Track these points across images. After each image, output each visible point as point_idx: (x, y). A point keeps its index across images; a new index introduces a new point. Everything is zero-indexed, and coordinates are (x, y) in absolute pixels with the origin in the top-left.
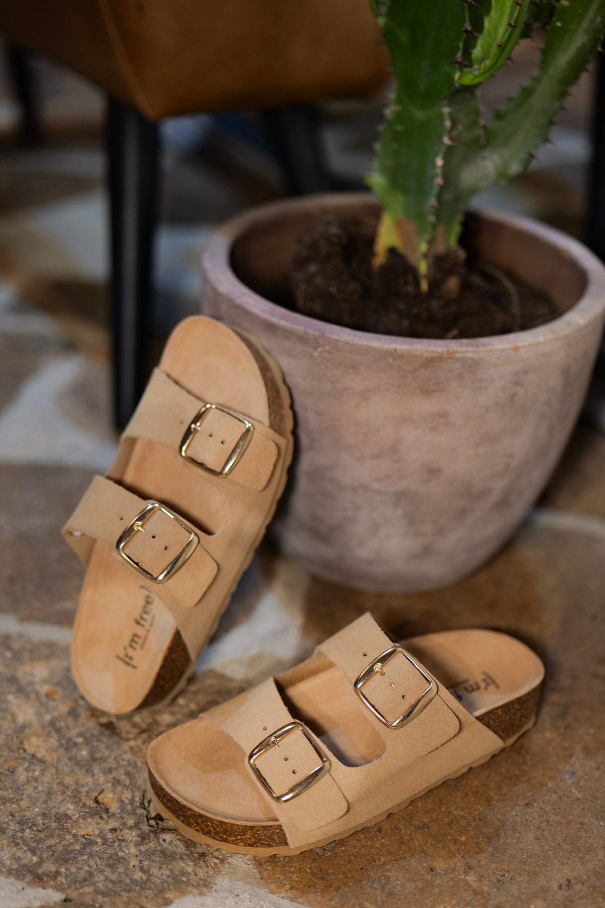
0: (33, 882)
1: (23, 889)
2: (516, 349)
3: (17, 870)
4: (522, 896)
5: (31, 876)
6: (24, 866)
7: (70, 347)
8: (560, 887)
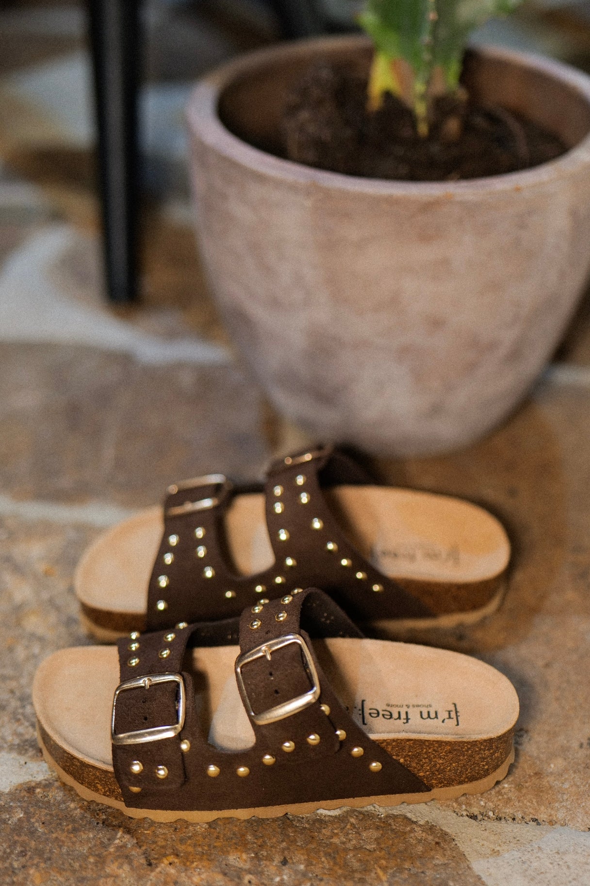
0: (35, 756)
1: (26, 763)
2: (518, 190)
3: (19, 745)
4: (541, 756)
5: (33, 751)
6: (26, 741)
7: (57, 217)
8: (581, 746)
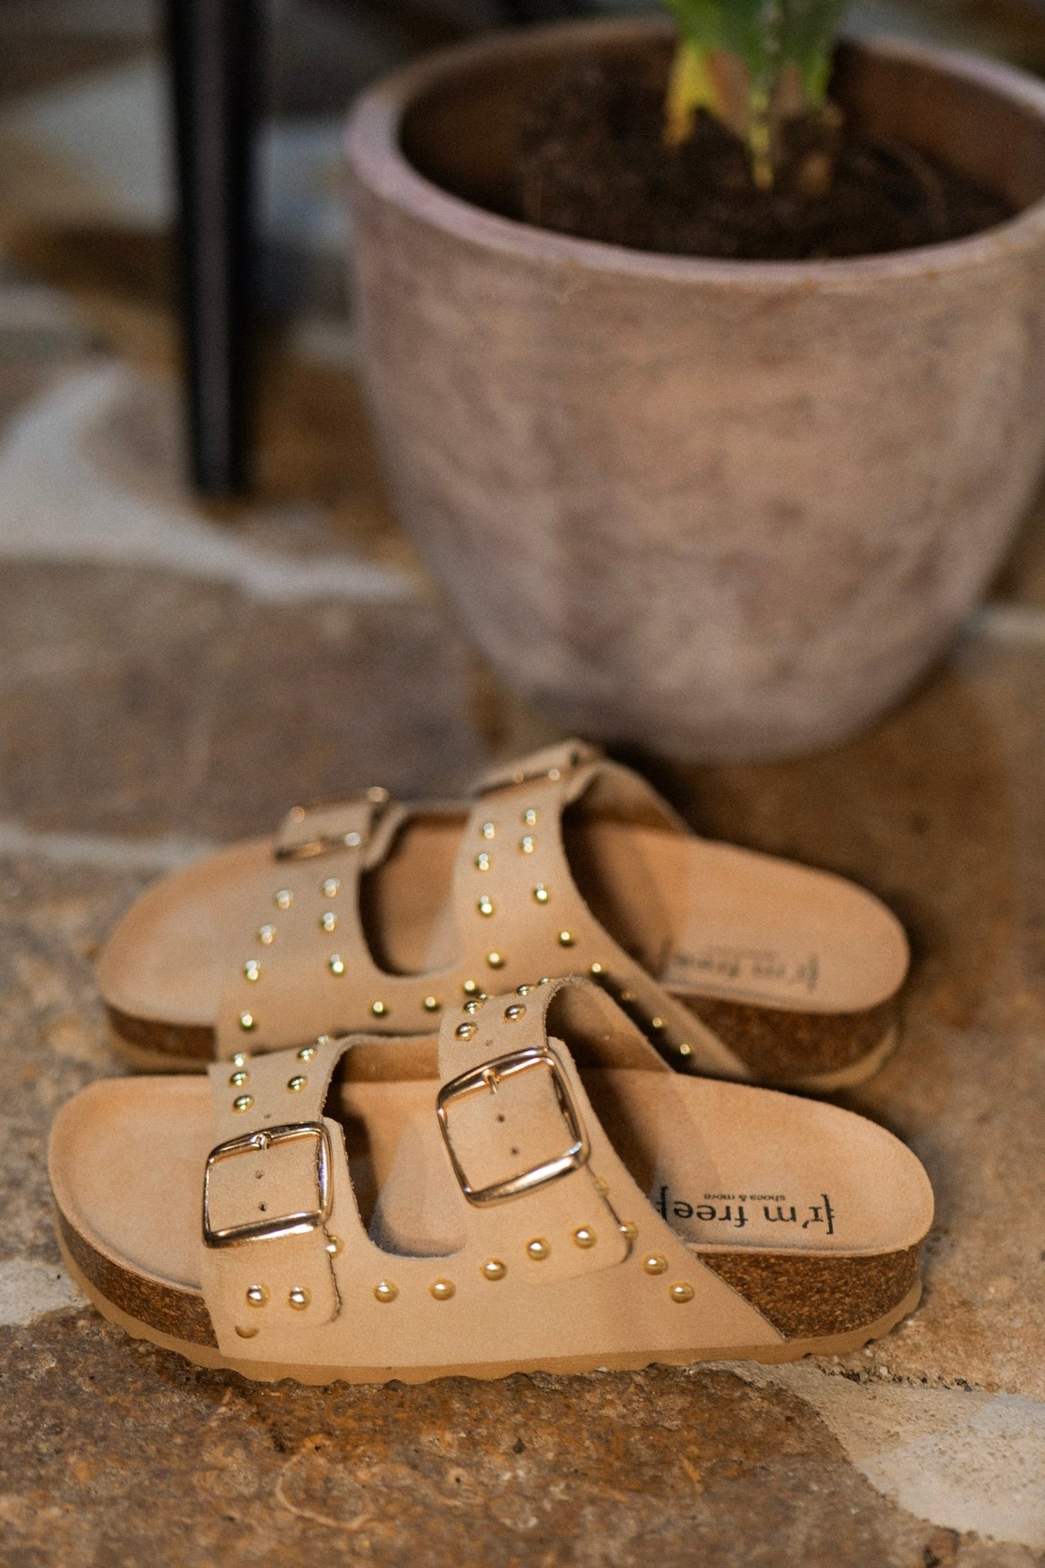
1: (59, 1277)
2: (932, 276)
3: (44, 1246)
4: (972, 1272)
7: (100, 347)
